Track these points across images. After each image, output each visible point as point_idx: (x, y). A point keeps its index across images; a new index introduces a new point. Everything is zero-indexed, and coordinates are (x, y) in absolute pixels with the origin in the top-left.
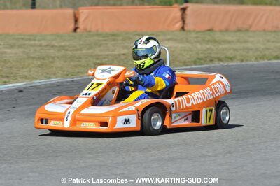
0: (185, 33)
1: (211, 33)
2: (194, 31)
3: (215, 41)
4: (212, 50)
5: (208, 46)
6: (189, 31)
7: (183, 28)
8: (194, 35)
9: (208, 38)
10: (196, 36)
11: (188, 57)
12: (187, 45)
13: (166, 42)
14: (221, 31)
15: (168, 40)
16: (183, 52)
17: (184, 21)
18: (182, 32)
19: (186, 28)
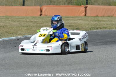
0: (86, 17)
1: (97, 17)
2: (90, 16)
3: (99, 21)
4: (98, 24)
5: (96, 23)
6: (88, 16)
7: (85, 15)
8: (90, 18)
9: (96, 19)
10: (91, 18)
11: (88, 27)
12: (87, 22)
13: (79, 21)
14: (101, 16)
15: (79, 20)
16: (85, 25)
17: (86, 12)
18: (85, 17)
19: (86, 15)
